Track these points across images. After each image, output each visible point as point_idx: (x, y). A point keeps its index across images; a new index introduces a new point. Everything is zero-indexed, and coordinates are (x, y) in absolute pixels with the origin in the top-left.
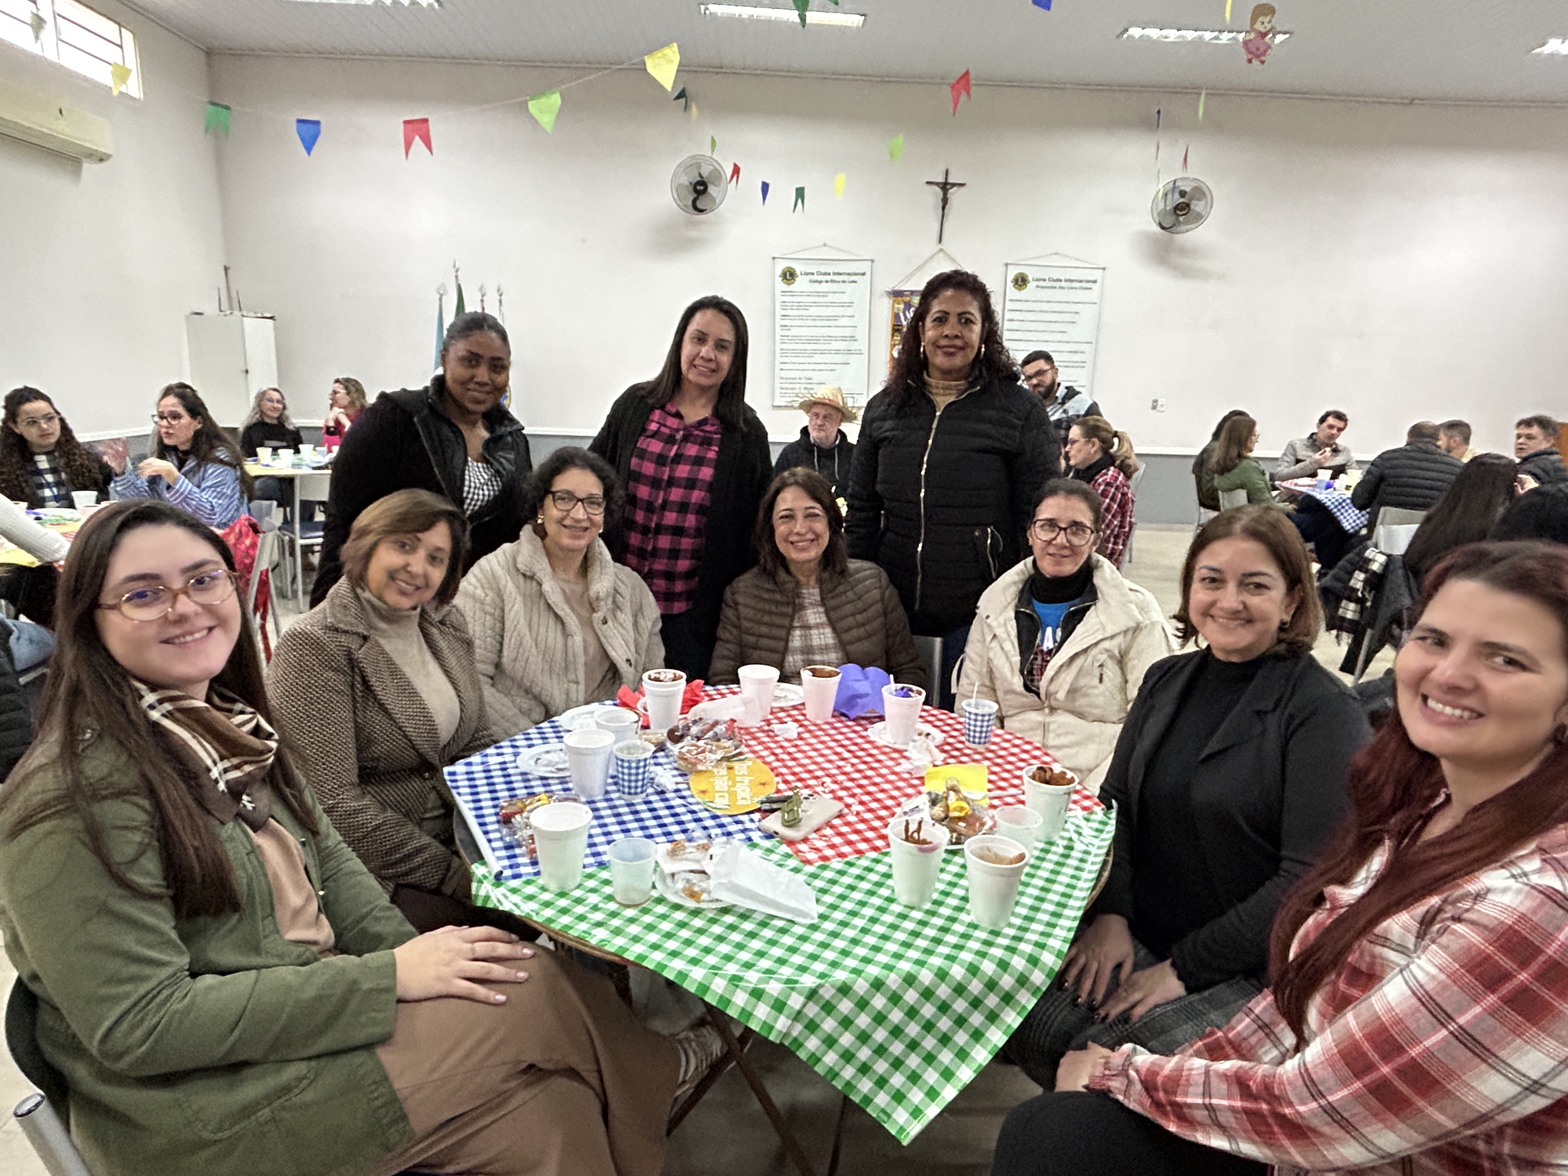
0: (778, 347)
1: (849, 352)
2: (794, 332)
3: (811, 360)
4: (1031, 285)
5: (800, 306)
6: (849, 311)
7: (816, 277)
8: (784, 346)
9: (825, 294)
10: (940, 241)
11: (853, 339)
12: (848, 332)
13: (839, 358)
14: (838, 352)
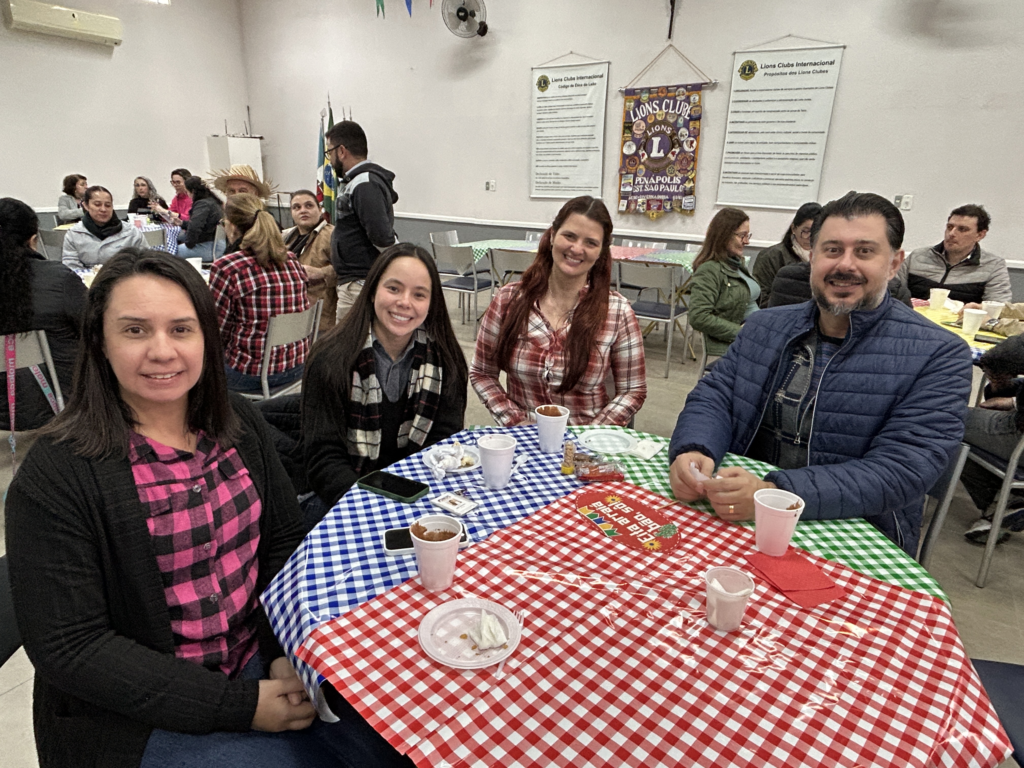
0: (535, 146)
1: (588, 149)
2: (547, 133)
3: (559, 158)
4: (759, 73)
5: (552, 110)
6: (589, 112)
7: (563, 83)
8: (540, 146)
9: (570, 97)
10: (669, 37)
11: (591, 137)
12: (586, 131)
13: (579, 156)
14: (579, 150)
